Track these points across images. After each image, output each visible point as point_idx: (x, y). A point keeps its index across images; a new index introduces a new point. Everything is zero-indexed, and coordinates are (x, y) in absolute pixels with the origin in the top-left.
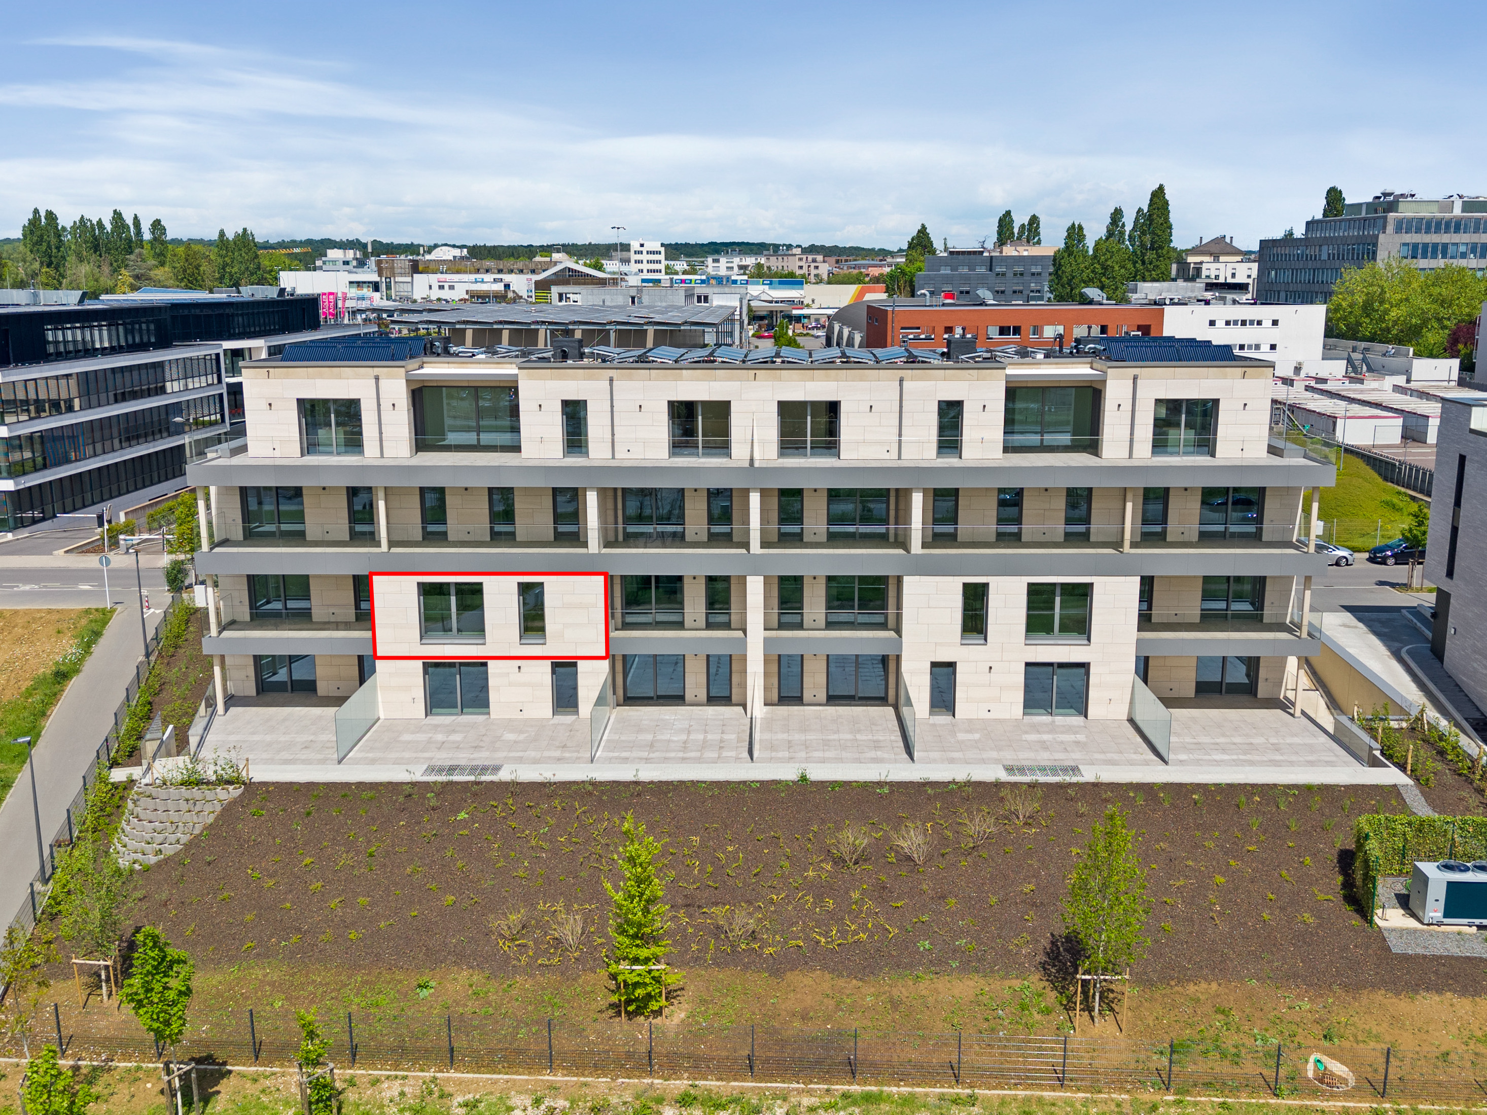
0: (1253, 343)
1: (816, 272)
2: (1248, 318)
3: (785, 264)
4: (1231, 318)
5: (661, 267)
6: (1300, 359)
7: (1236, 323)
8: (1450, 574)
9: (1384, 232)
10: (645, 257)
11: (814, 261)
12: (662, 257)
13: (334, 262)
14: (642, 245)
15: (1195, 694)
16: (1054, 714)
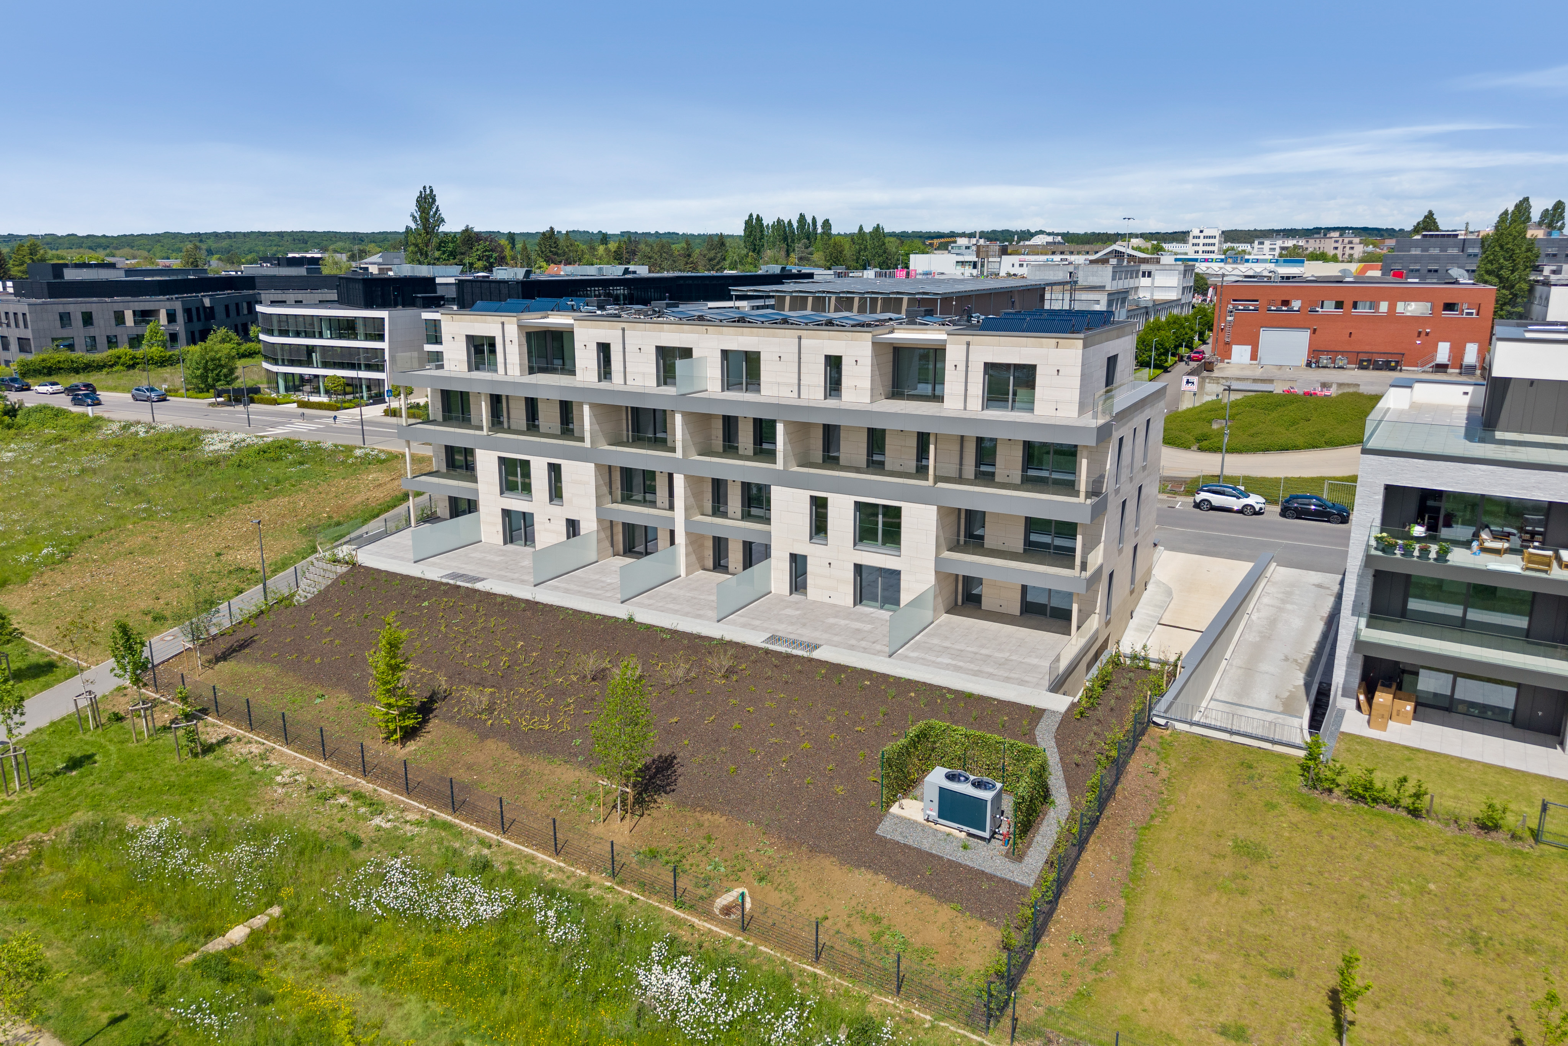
1: (1351, 252)
3: (1321, 246)
5: (1215, 248)
10: (1202, 241)
11: (1350, 242)
12: (1216, 241)
13: (959, 247)
14: (1201, 232)
15: (1021, 613)
16: (882, 608)
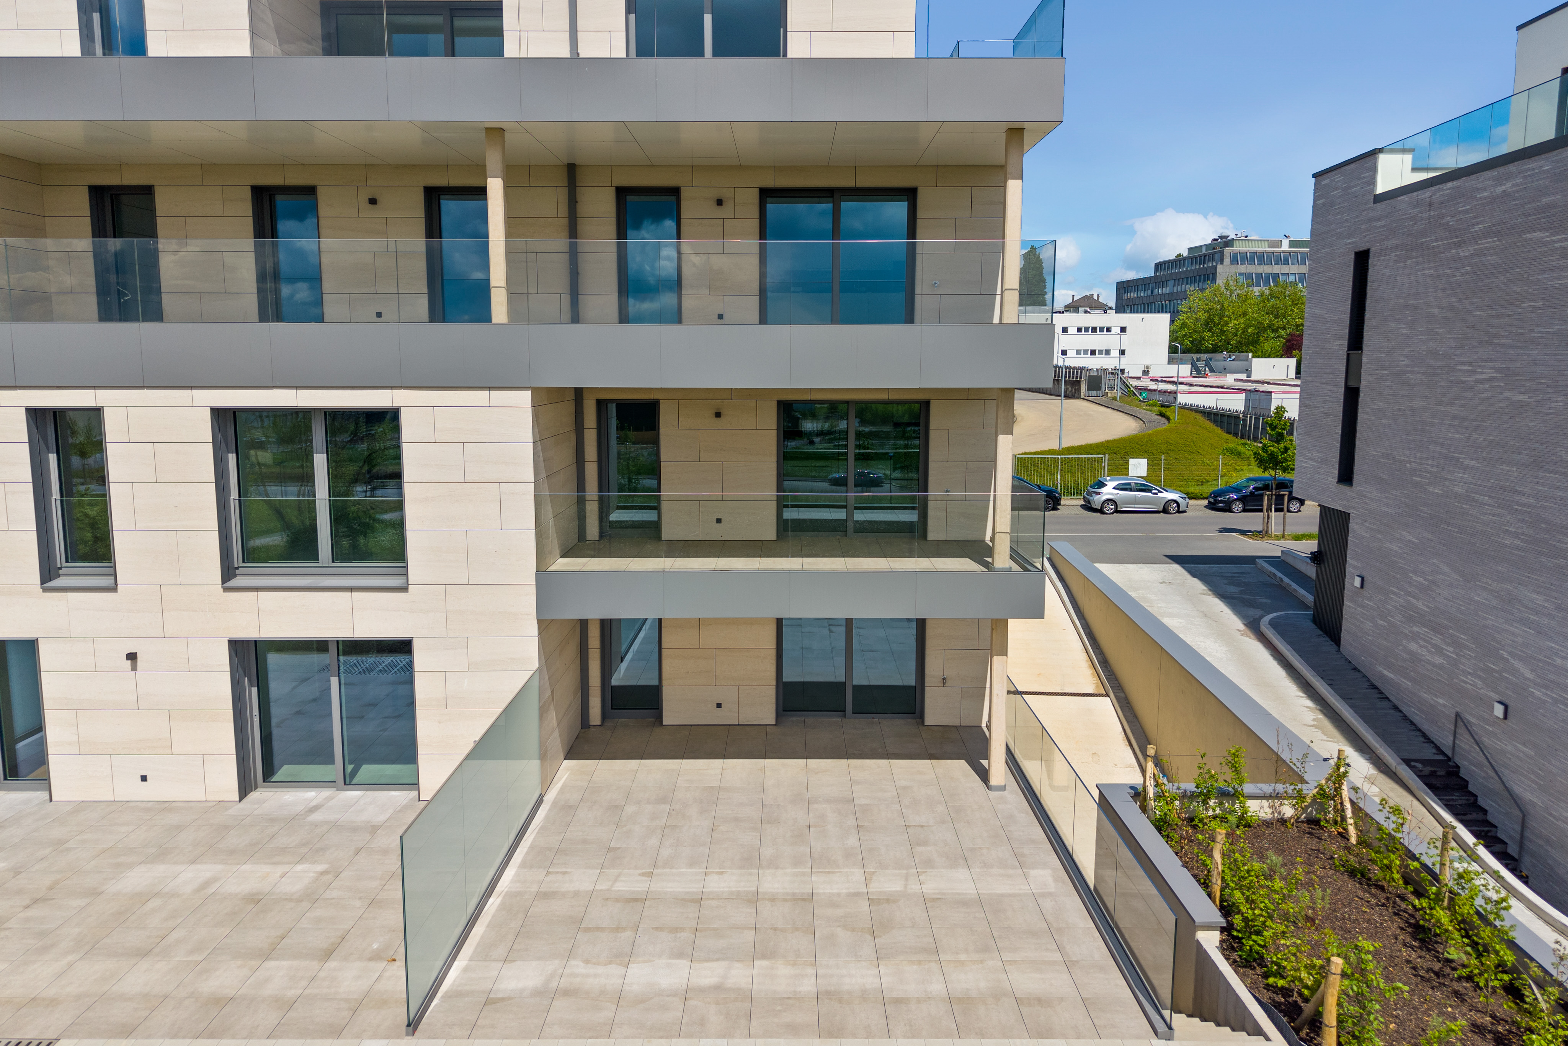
0: (1104, 348)
2: (1098, 325)
4: (1083, 325)
6: (1147, 364)
7: (1087, 330)
8: (1346, 476)
9: (1222, 263)
15: (778, 716)
16: (348, 781)
